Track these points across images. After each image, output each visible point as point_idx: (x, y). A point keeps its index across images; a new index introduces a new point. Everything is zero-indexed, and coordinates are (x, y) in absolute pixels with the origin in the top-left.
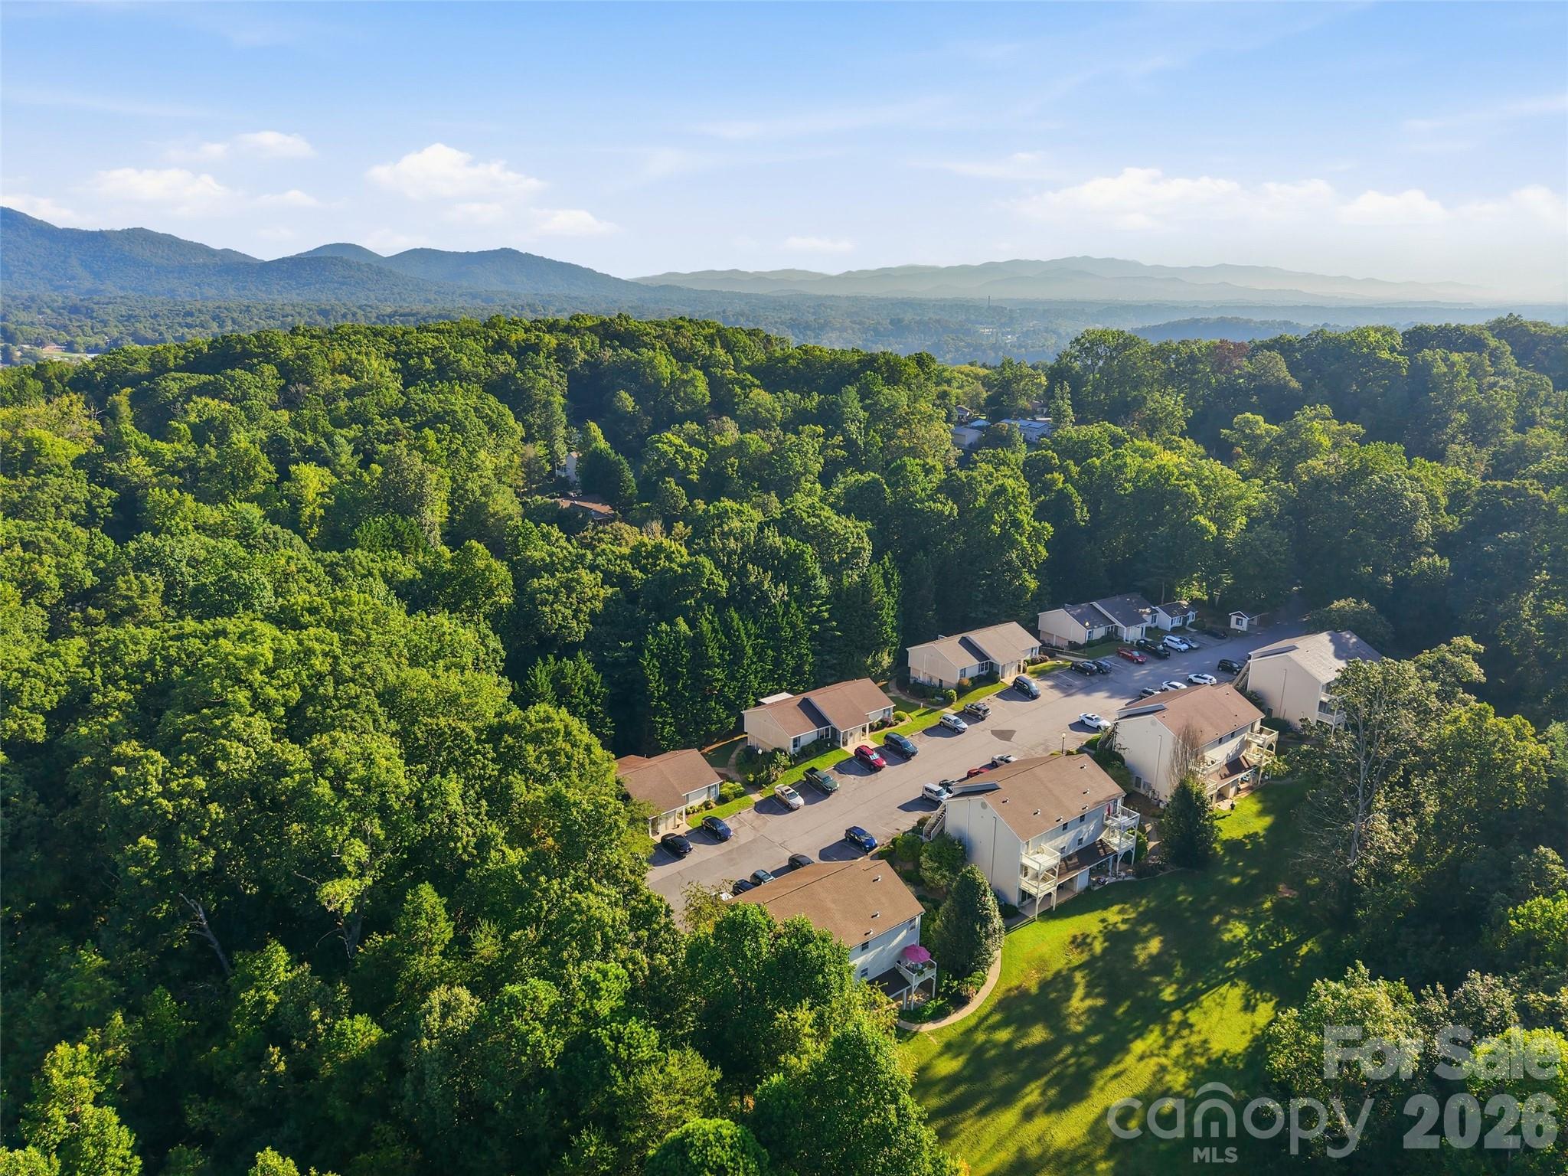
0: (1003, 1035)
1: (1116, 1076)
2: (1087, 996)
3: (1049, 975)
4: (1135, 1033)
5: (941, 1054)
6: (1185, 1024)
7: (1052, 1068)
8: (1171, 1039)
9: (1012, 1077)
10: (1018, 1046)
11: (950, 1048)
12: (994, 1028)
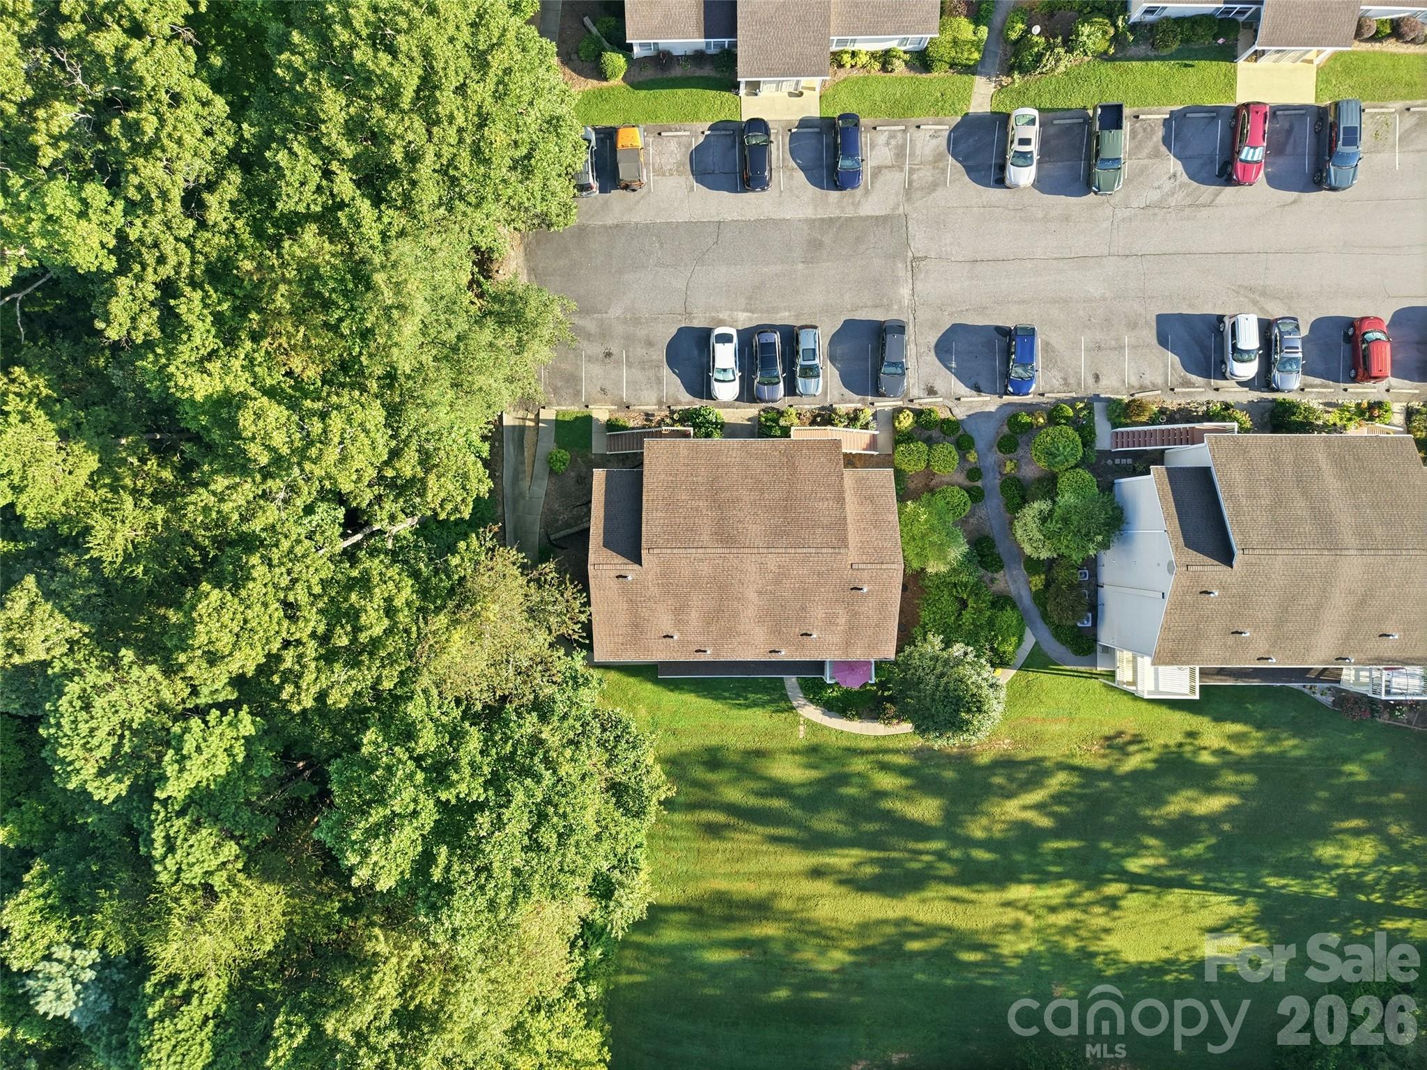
0: (886, 781)
1: (955, 899)
2: (1040, 807)
3: (1024, 755)
4: (1036, 877)
5: (794, 752)
6: (1112, 903)
7: (895, 850)
8: (1070, 906)
9: (842, 830)
10: (887, 804)
11: (813, 753)
12: (884, 767)
